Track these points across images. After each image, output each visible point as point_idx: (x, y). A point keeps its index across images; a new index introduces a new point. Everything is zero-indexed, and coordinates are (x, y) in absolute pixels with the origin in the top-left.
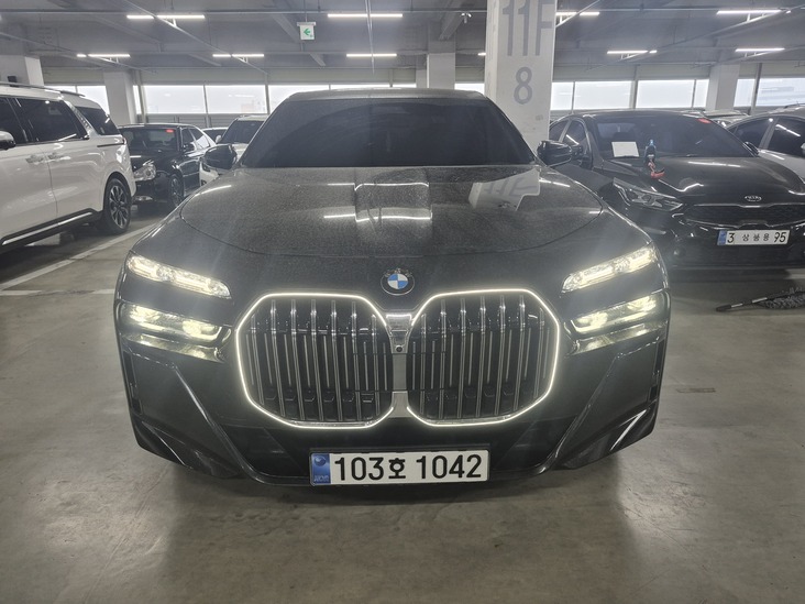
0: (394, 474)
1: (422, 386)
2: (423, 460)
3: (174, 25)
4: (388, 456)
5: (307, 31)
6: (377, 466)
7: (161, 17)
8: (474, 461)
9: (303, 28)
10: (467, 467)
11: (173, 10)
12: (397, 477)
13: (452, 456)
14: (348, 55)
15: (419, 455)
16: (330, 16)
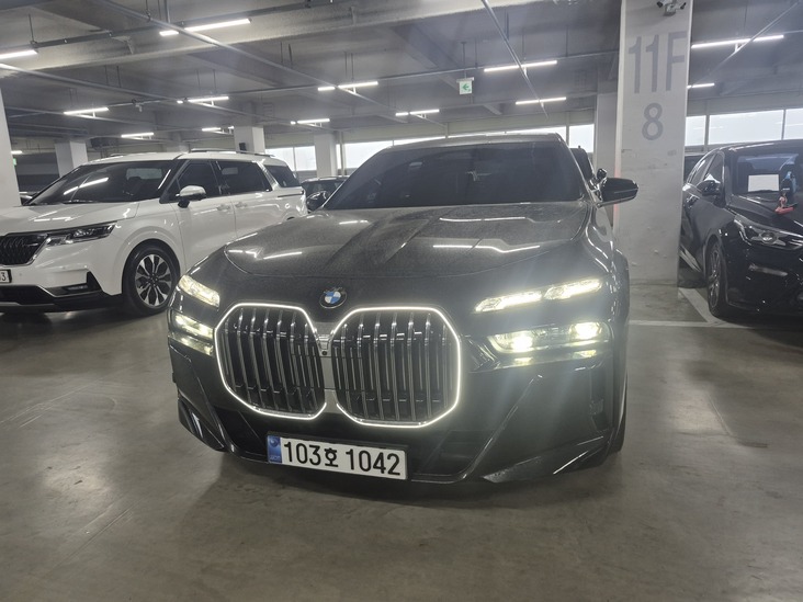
0: (328, 462)
1: (347, 387)
2: (351, 453)
3: (354, 93)
4: (324, 446)
5: (466, 86)
6: (315, 453)
7: (341, 87)
8: (393, 459)
9: (462, 84)
10: (388, 464)
11: (353, 80)
12: (331, 465)
13: (374, 452)
14: (517, 103)
15: (348, 448)
16: (486, 70)
